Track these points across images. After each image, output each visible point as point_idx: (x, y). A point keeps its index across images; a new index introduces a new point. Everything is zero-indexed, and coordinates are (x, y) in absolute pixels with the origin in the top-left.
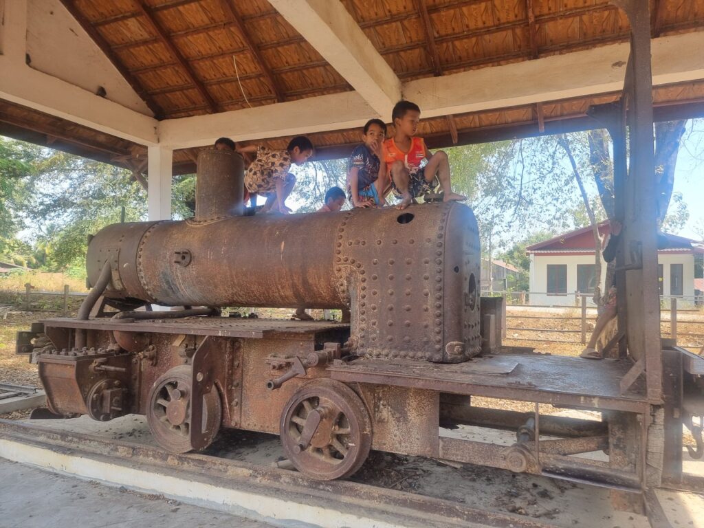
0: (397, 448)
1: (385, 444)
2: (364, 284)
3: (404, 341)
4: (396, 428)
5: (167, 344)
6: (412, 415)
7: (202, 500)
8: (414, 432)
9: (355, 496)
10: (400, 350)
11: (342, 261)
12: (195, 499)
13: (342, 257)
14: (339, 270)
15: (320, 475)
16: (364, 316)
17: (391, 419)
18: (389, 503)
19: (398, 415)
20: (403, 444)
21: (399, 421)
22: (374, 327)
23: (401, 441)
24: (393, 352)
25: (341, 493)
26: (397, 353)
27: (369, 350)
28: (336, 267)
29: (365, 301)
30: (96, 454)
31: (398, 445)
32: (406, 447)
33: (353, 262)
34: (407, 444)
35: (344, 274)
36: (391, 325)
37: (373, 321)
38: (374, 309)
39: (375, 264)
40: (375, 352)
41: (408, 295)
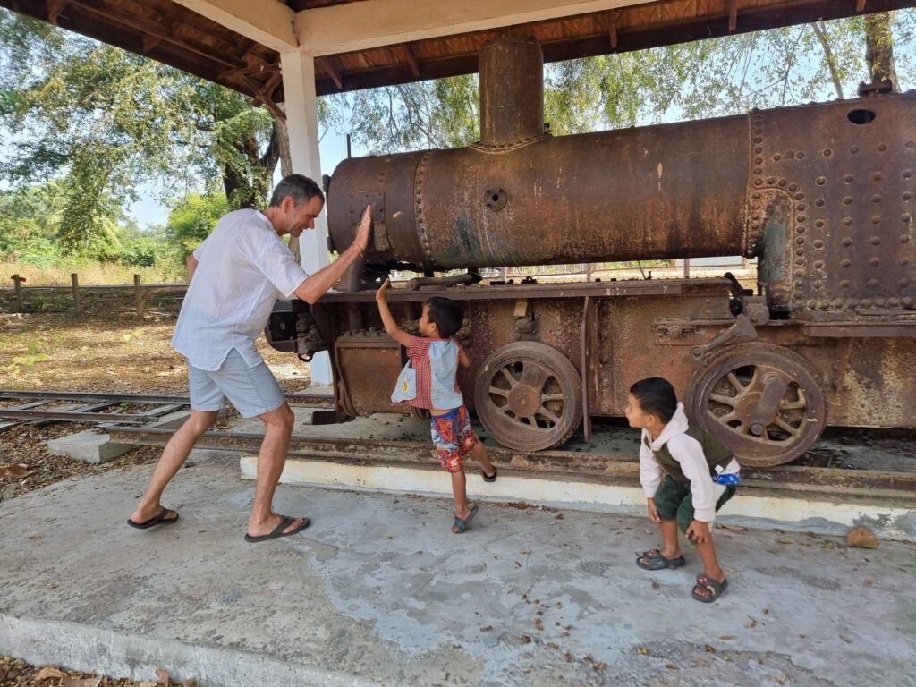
0: (865, 421)
1: (845, 417)
2: (800, 214)
3: (869, 286)
4: (864, 396)
5: (485, 317)
6: (891, 379)
7: (585, 502)
8: (893, 400)
9: (809, 482)
10: (862, 299)
11: (765, 184)
12: (574, 503)
13: (762, 177)
14: (757, 198)
15: (760, 461)
16: (803, 258)
17: (856, 385)
18: (862, 487)
19: (866, 380)
20: (874, 415)
21: (868, 387)
22: (819, 270)
23: (872, 411)
24: (850, 301)
25: (786, 481)
26: (856, 303)
27: (809, 302)
28: (751, 193)
29: (803, 236)
30: (402, 462)
31: (867, 417)
32: (880, 418)
33: (782, 185)
34: (881, 414)
35: (764, 202)
36: (847, 266)
37: (820, 262)
38: (819, 246)
39: (821, 184)
40: (819, 304)
41: (876, 222)
